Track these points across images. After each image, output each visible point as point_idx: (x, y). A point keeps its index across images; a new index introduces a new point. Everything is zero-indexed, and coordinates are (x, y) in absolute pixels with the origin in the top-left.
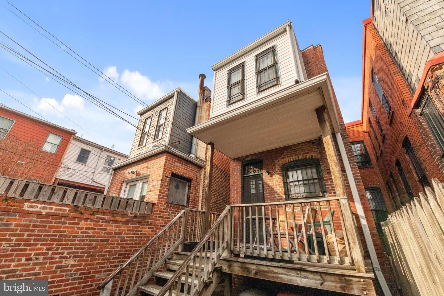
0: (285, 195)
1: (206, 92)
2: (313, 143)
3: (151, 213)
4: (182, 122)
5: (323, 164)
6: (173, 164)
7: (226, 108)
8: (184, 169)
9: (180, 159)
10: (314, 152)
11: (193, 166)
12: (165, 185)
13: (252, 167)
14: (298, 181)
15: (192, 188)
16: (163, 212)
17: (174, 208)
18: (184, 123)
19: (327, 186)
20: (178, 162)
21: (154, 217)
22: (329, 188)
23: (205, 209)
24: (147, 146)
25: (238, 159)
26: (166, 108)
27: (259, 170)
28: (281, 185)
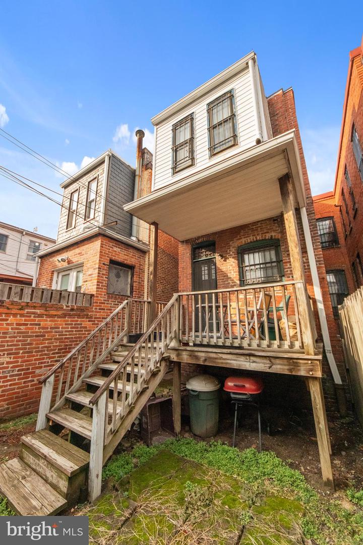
0: (240, 280)
1: (146, 155)
2: (274, 220)
3: (90, 305)
4: (118, 197)
5: (283, 246)
6: (111, 249)
7: (171, 178)
8: (124, 254)
9: (119, 243)
10: (274, 231)
11: (135, 251)
12: (103, 274)
13: (203, 250)
14: (255, 265)
15: (135, 276)
16: (104, 303)
17: (116, 298)
18: (120, 198)
19: (286, 270)
20: (117, 247)
21: (94, 309)
22: (288, 271)
23: (151, 298)
24: (77, 228)
25: (187, 242)
26: (96, 178)
27: (211, 254)
28: (236, 269)
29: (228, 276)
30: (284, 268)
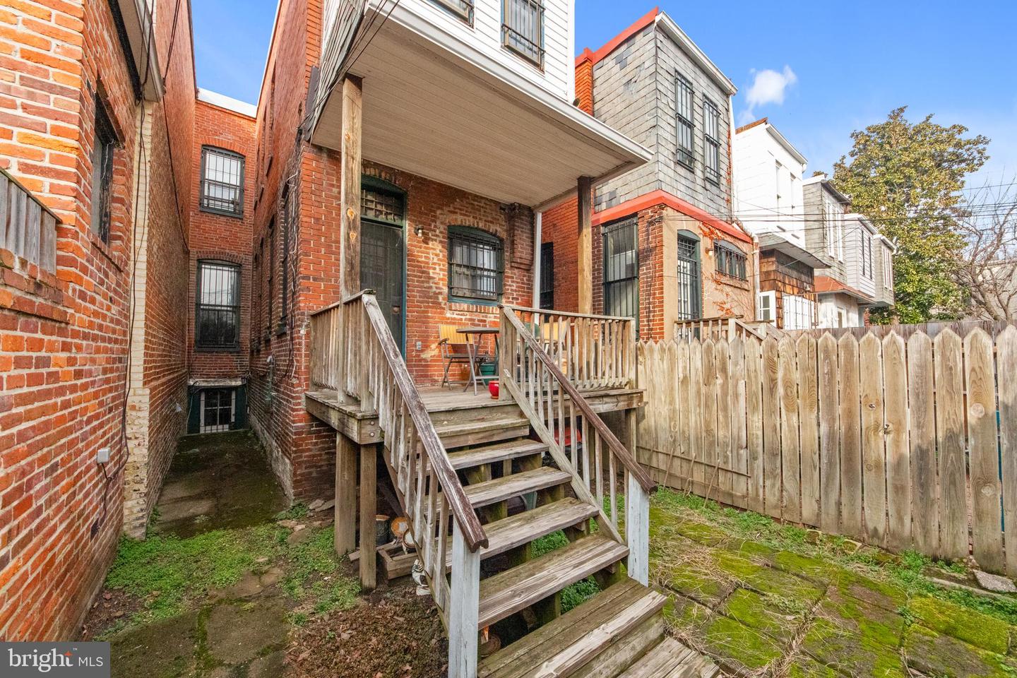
0: (448, 287)
8: (115, 74)
12: (87, 135)
21: (70, 293)
22: (508, 289)
27: (391, 214)
28: (444, 265)
29: (428, 273)
30: (505, 285)
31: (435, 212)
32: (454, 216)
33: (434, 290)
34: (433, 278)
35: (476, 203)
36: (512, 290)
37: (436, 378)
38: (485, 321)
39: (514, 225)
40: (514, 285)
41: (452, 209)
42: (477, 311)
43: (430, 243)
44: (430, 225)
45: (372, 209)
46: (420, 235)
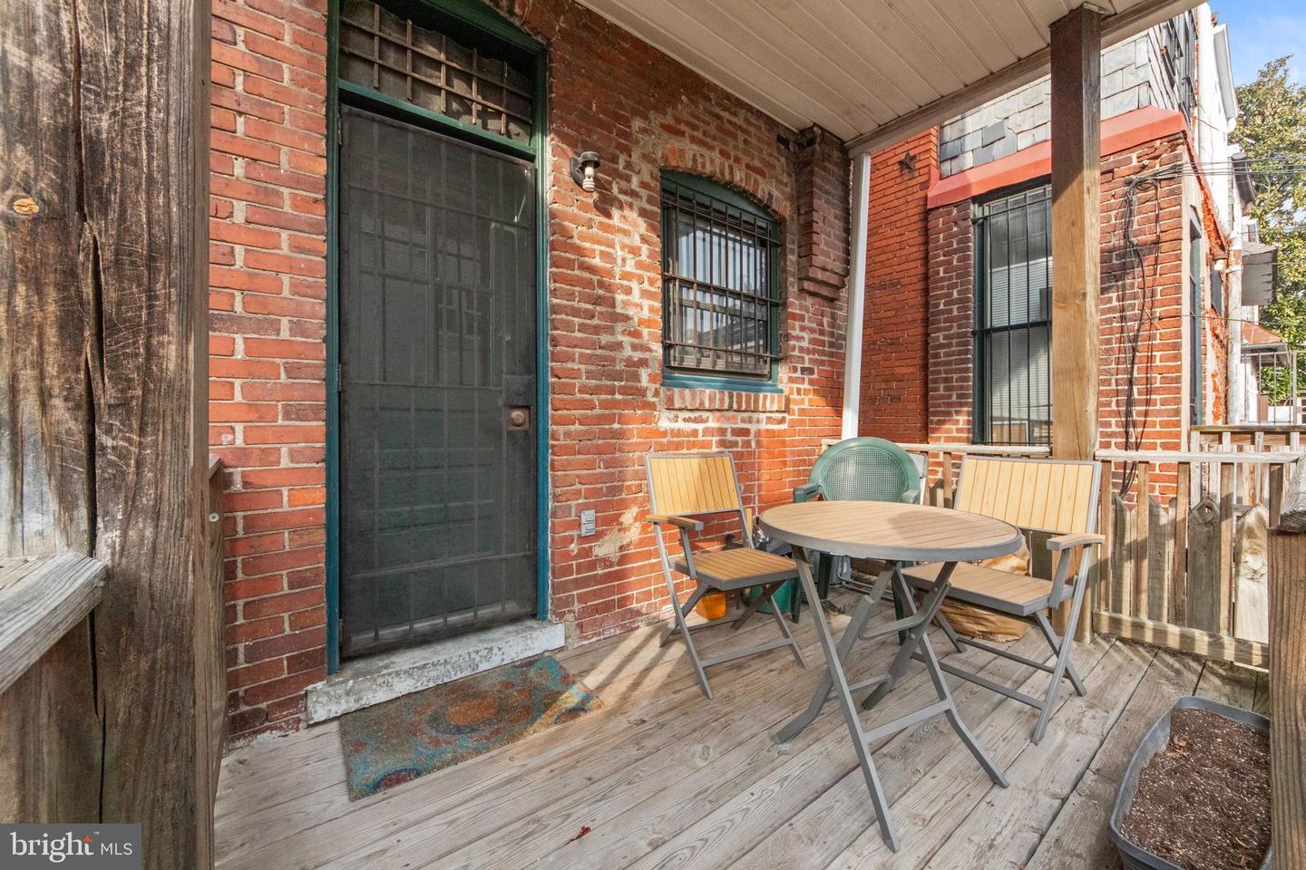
0: (664, 345)
10: (777, 180)
13: (432, 51)
22: (794, 348)
27: (498, 114)
28: (652, 282)
29: (613, 304)
30: (787, 337)
31: (627, 122)
32: (675, 143)
33: (628, 352)
34: (627, 318)
35: (726, 115)
36: (801, 349)
37: (635, 605)
38: (746, 432)
39: (811, 184)
40: (806, 335)
41: (669, 120)
42: (730, 408)
43: (616, 213)
44: (614, 160)
45: (438, 90)
46: (588, 183)
